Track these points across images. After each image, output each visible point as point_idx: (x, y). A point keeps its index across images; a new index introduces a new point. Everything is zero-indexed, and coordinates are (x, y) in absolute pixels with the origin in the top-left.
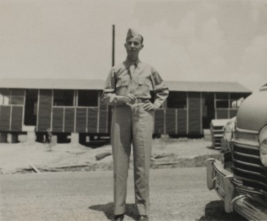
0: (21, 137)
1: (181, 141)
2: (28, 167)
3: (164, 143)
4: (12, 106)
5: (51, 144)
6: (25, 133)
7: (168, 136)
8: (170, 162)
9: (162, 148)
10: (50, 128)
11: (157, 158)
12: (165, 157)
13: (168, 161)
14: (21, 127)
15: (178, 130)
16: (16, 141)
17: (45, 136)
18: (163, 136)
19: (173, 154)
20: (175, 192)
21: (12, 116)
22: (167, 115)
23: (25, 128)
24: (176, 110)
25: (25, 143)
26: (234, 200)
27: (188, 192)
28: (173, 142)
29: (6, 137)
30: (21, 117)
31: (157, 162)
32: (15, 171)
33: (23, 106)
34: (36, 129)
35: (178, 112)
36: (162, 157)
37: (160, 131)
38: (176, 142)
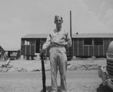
0: (34, 58)
1: (101, 59)
2: (37, 69)
3: (93, 60)
4: (30, 45)
5: (46, 60)
6: (36, 56)
7: (95, 57)
8: (95, 68)
9: (92, 62)
10: (45, 54)
11: (89, 66)
12: (93, 66)
13: (94, 67)
14: (34, 53)
15: (100, 54)
16: (33, 59)
17: (44, 57)
18: (93, 57)
19: (96, 65)
20: (90, 79)
21: (31, 49)
22: (94, 48)
23: (36, 54)
24: (99, 46)
25: (36, 60)
26: (106, 80)
27: (96, 79)
28: (97, 59)
29: (29, 58)
30: (34, 49)
31: (90, 68)
32: (32, 71)
33: (35, 45)
34: (40, 54)
35: (99, 47)
36: (91, 66)
37: (91, 55)
38: (99, 59)
